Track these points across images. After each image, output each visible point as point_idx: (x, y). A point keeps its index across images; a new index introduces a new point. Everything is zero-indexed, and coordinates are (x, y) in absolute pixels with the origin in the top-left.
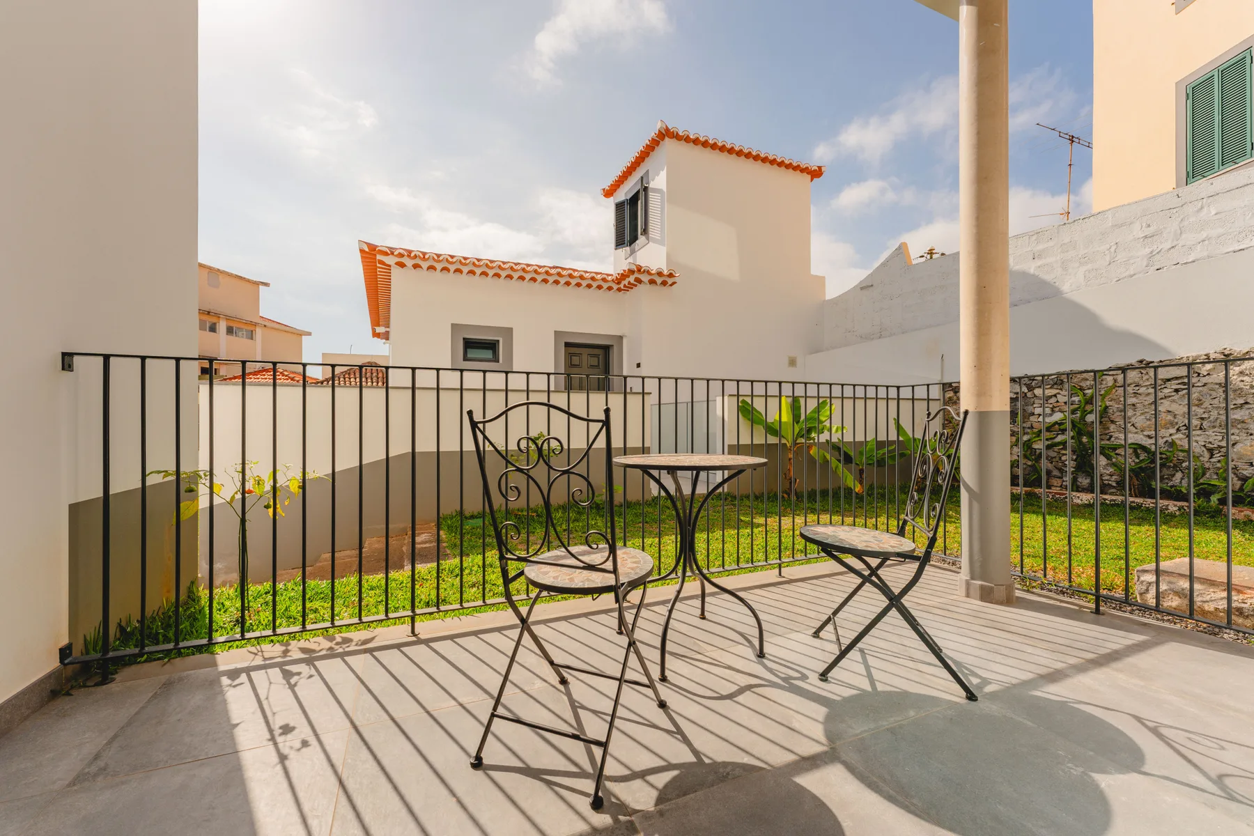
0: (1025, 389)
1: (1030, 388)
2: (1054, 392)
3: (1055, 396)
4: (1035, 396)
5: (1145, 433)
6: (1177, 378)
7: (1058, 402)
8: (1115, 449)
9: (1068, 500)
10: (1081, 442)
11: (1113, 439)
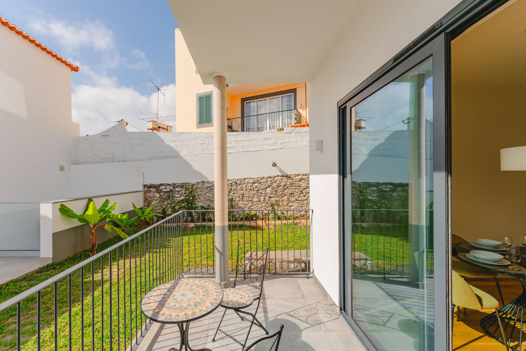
0: (172, 188)
1: (174, 188)
2: (181, 189)
3: (181, 191)
4: (176, 191)
5: (204, 203)
6: (210, 187)
7: (182, 193)
8: (197, 208)
9: (188, 226)
10: (188, 206)
11: (196, 205)
